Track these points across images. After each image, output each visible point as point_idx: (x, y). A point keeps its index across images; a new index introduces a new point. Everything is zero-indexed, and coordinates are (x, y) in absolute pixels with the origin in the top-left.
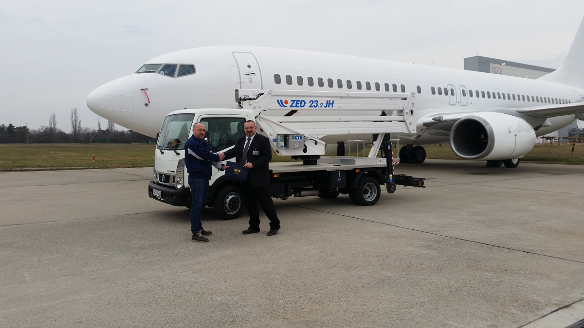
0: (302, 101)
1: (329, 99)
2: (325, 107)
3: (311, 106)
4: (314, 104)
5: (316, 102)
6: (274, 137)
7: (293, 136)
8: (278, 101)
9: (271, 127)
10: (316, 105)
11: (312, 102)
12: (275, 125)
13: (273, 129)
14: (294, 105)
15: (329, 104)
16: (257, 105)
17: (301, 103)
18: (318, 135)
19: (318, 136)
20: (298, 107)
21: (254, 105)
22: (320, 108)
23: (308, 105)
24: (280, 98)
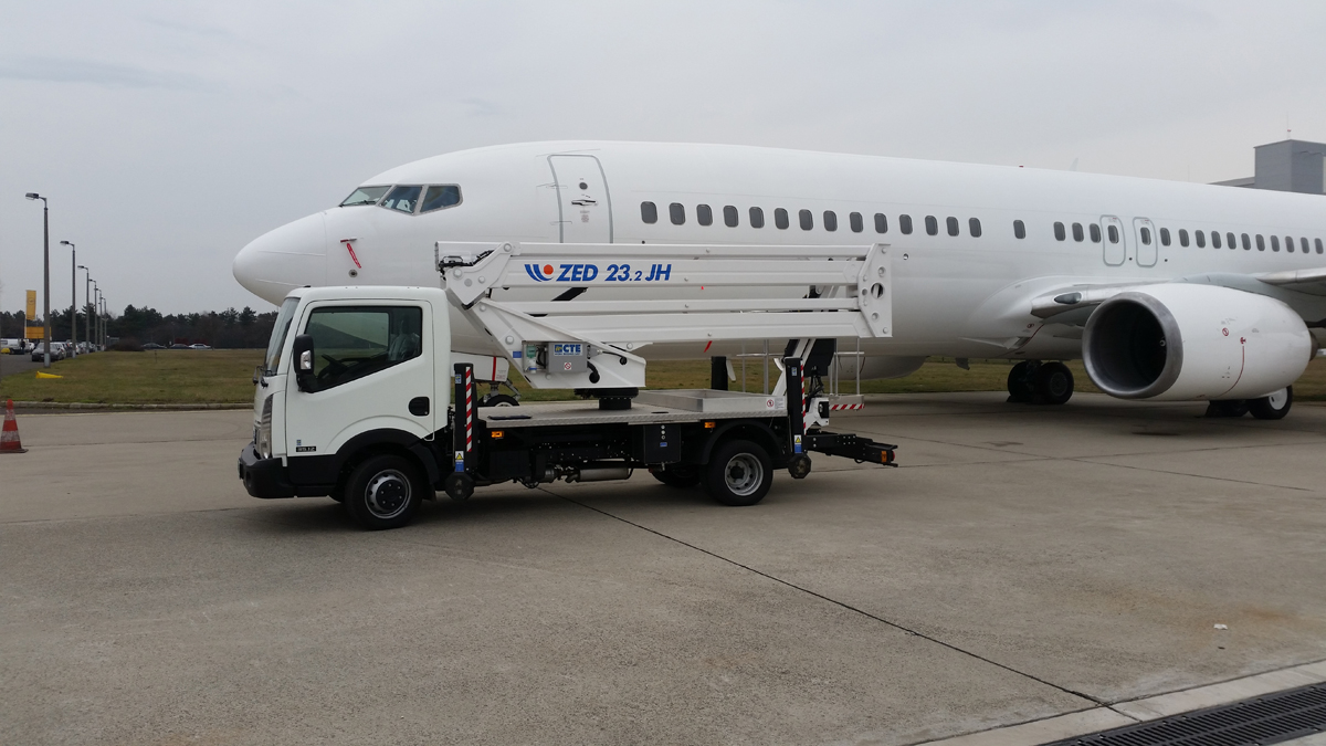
0: (588, 267)
1: (657, 262)
2: (647, 279)
3: (611, 278)
4: (619, 273)
5: (625, 269)
6: (517, 346)
7: (558, 345)
8: (528, 267)
9: (510, 326)
10: (624, 276)
11: (613, 269)
12: (520, 321)
13: (513, 330)
14: (569, 275)
15: (657, 272)
16: (474, 278)
17: (586, 272)
18: (630, 342)
19: (630, 346)
20: (579, 279)
21: (466, 277)
22: (633, 282)
23: (603, 274)
24: (531, 262)
